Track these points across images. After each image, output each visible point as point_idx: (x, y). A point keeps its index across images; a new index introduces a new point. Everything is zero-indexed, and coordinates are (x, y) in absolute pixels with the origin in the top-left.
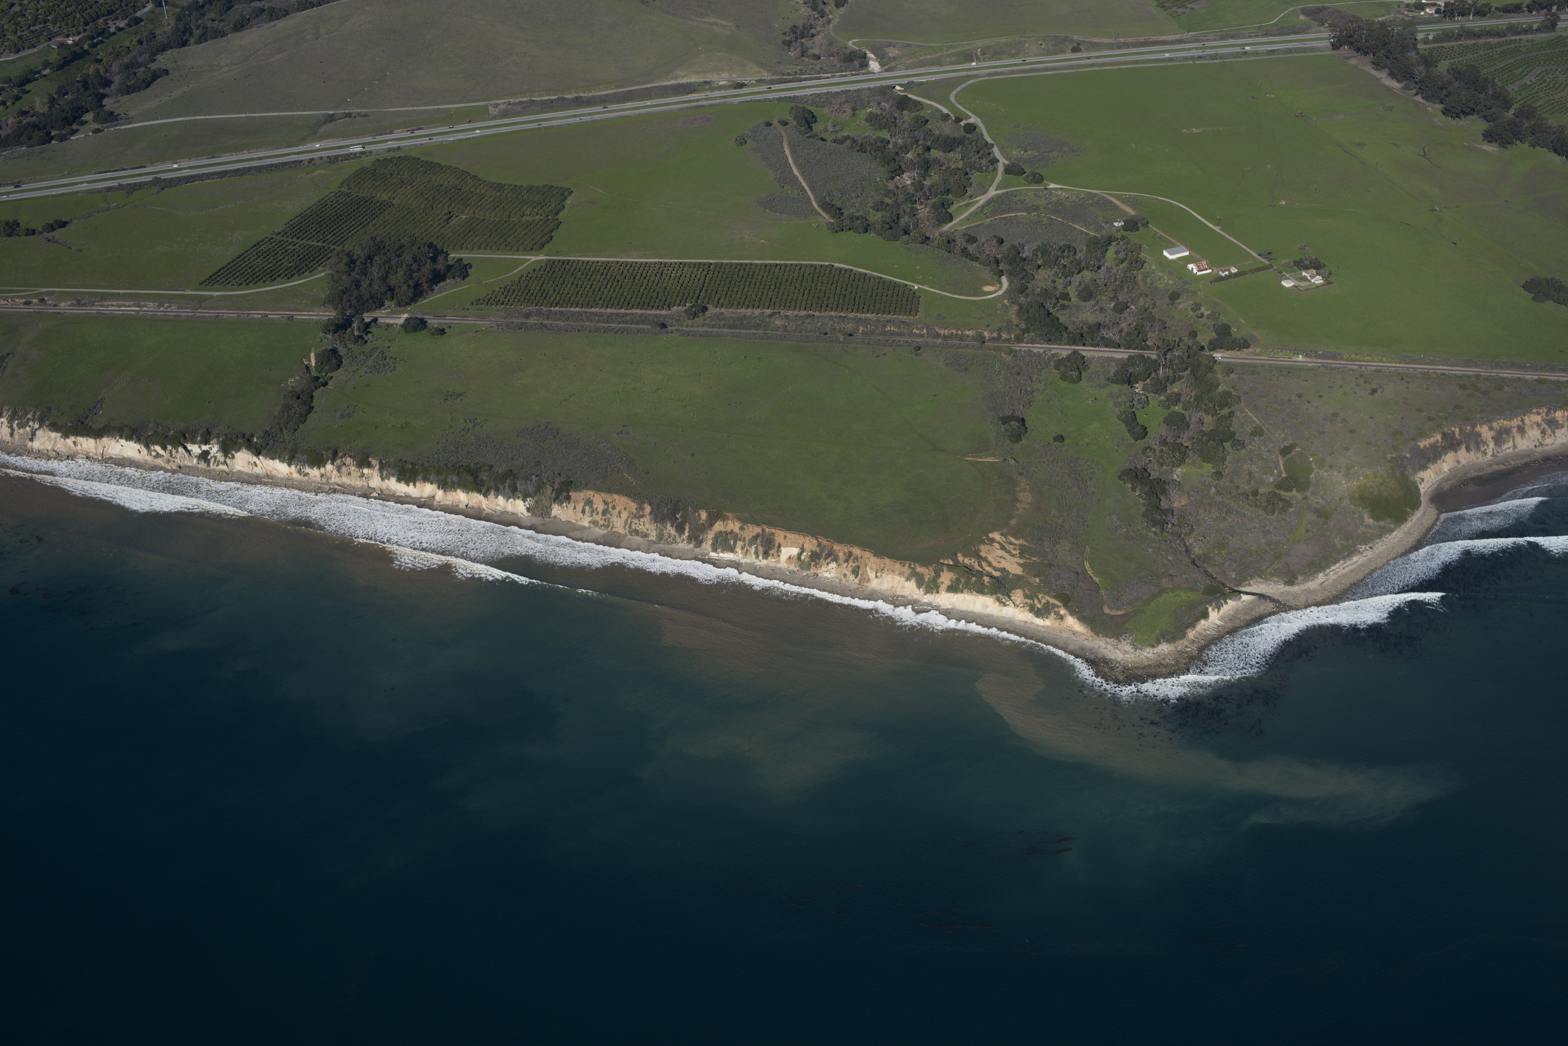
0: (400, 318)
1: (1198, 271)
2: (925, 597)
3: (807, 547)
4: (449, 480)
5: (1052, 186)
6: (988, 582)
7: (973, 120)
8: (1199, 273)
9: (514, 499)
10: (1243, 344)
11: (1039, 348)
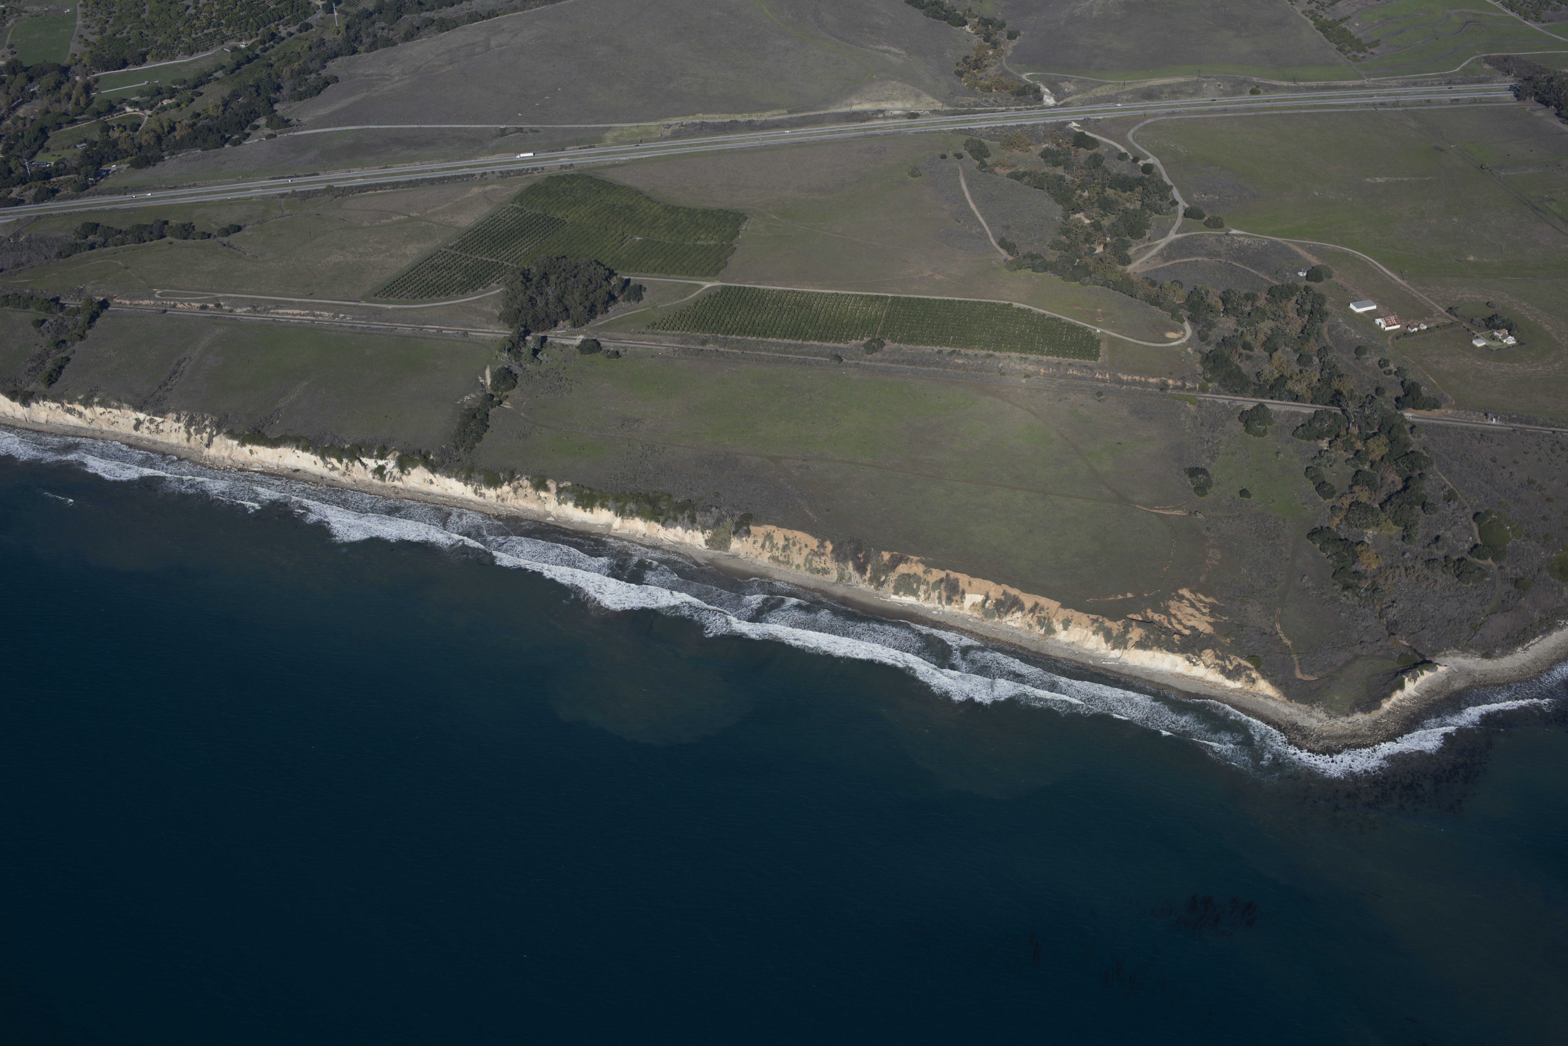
0: (575, 339)
1: (1387, 326)
2: (1113, 652)
3: (991, 594)
4: (627, 508)
5: (1234, 232)
6: (1178, 641)
7: (1152, 160)
8: (1387, 329)
9: (693, 531)
10: (1434, 404)
11: (1224, 399)
